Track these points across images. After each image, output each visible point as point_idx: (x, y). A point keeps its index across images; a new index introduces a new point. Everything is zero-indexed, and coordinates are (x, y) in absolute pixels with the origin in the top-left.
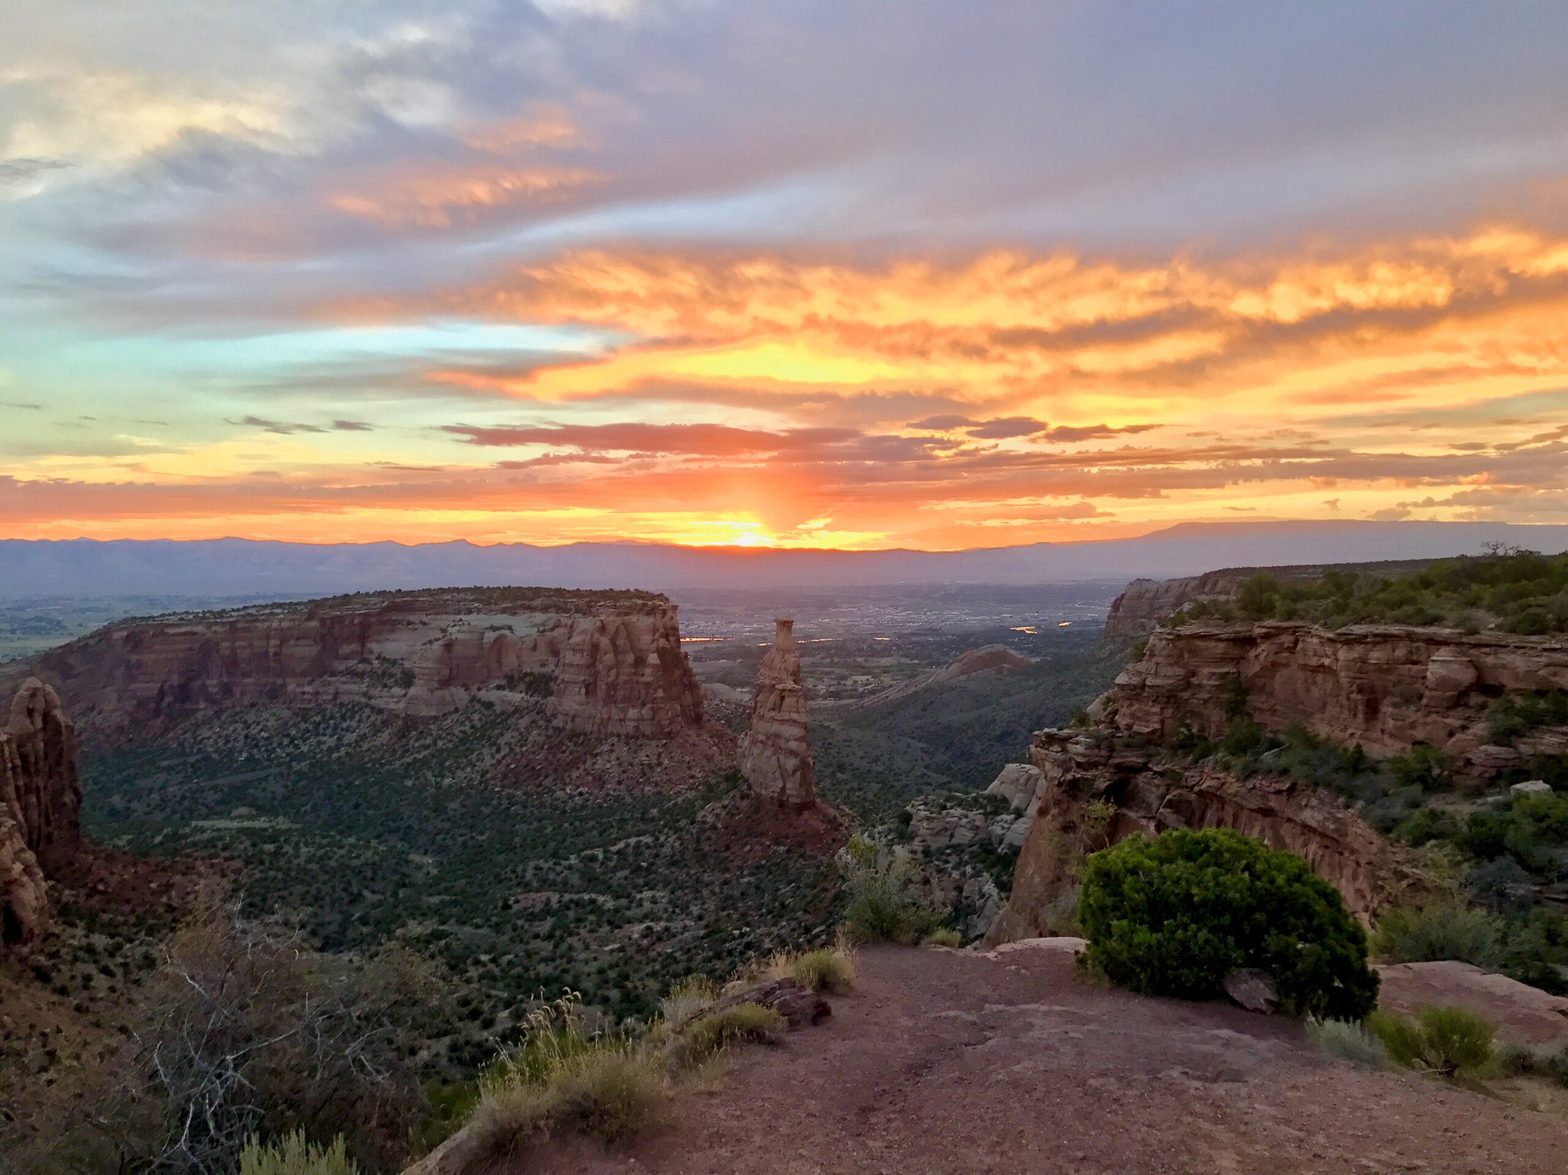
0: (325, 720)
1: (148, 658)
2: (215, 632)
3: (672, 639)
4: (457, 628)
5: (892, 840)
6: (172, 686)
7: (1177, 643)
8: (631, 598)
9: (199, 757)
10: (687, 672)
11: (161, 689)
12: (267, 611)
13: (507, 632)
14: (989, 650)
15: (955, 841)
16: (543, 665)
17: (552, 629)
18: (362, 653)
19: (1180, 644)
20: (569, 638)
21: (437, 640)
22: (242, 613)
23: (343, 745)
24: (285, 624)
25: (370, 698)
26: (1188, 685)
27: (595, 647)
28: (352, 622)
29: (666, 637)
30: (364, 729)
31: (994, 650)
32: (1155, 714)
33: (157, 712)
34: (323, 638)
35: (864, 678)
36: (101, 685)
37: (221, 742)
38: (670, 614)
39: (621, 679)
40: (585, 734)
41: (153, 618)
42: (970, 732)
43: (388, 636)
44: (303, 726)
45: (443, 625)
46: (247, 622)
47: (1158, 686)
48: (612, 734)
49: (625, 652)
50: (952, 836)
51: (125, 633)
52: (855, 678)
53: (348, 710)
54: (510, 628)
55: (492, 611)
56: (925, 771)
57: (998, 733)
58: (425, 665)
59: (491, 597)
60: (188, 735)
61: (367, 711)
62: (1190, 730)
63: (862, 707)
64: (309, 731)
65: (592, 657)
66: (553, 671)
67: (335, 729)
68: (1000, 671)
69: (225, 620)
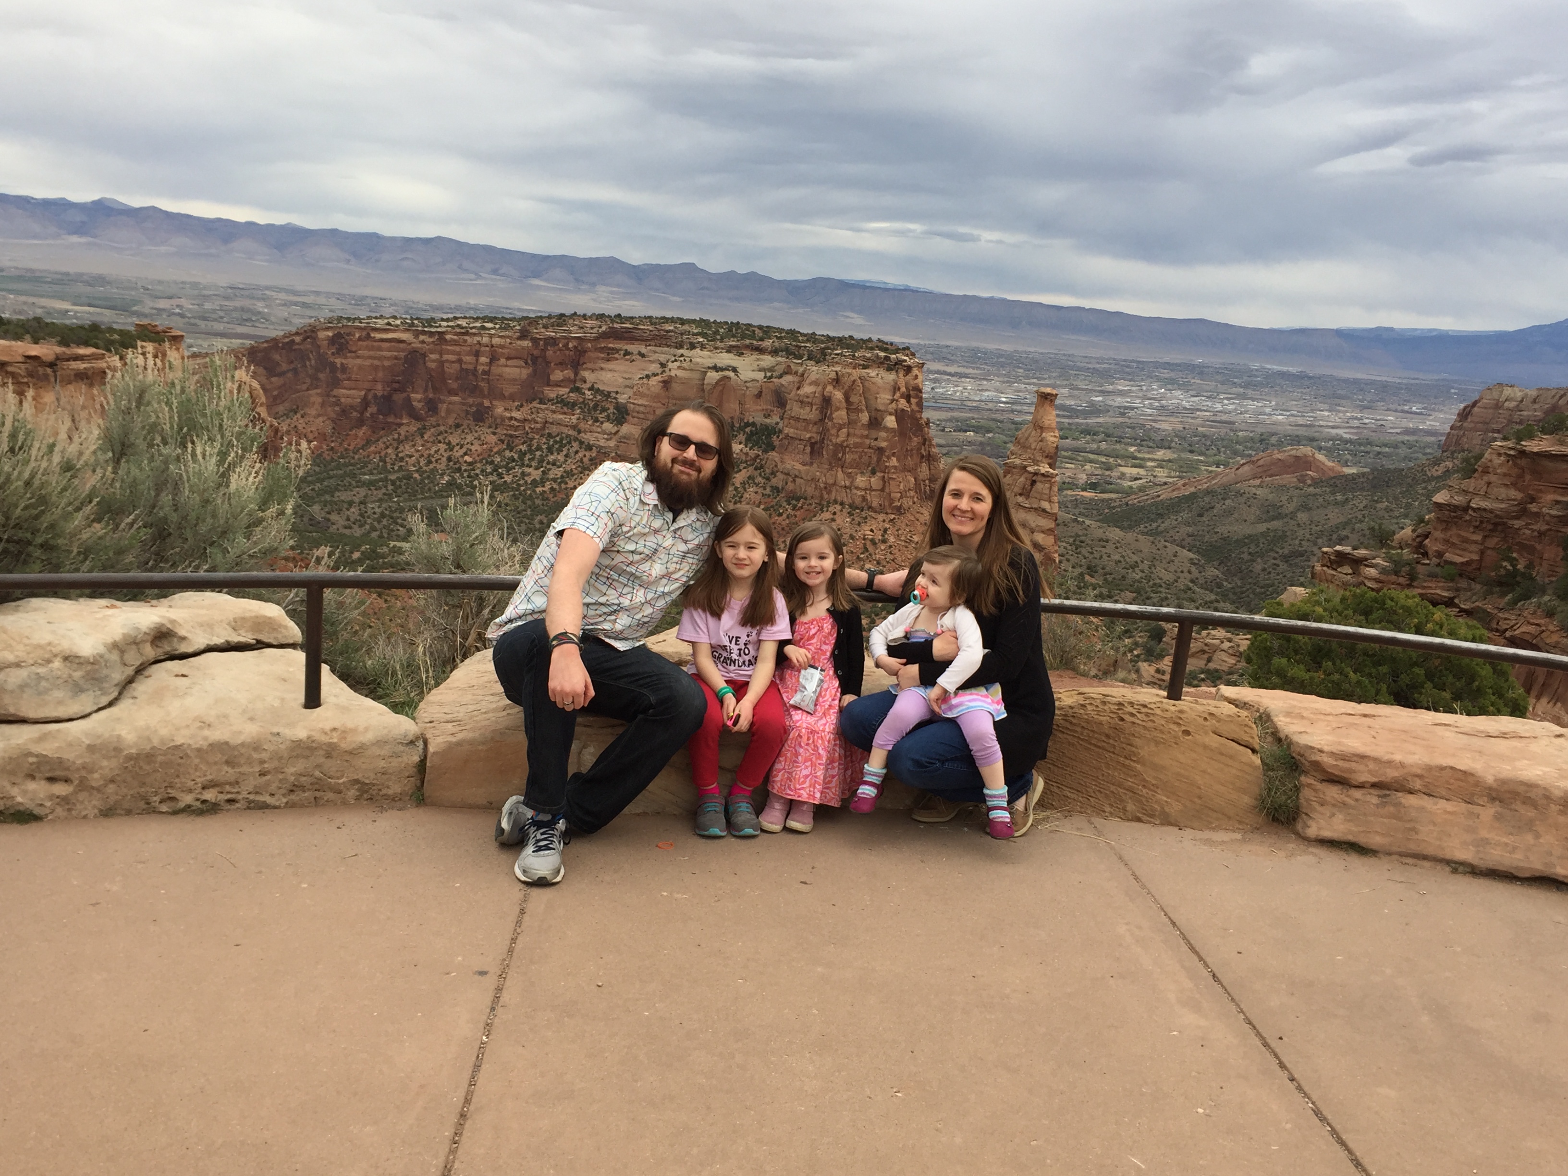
0: (530, 451)
1: (352, 362)
2: (423, 342)
3: (914, 401)
4: (677, 364)
5: (1138, 656)
6: (375, 396)
7: (1519, 461)
8: (872, 349)
9: (400, 475)
10: (926, 441)
11: (365, 399)
12: (478, 325)
13: (731, 374)
14: (1293, 453)
15: (1212, 666)
16: (767, 416)
17: (780, 377)
18: (575, 381)
19: (1523, 462)
20: (798, 388)
21: (655, 375)
22: (451, 324)
23: (548, 479)
24: (496, 341)
25: (579, 432)
26: (1522, 512)
27: (827, 401)
28: (566, 346)
29: (908, 398)
30: (571, 466)
31: (1299, 454)
32: (1476, 542)
33: (360, 423)
34: (535, 359)
35: (1135, 471)
36: (304, 387)
37: (423, 462)
38: (915, 371)
39: (852, 441)
40: (806, 499)
41: (360, 320)
42: (1253, 546)
43: (603, 365)
44: (508, 454)
45: (663, 358)
46: (457, 334)
47: (1485, 510)
48: (835, 502)
49: (858, 410)
50: (1209, 660)
51: (330, 334)
52: (1122, 469)
53: (556, 442)
54: (734, 370)
55: (716, 348)
56: (1191, 585)
57: (1286, 551)
58: (640, 402)
59: (716, 332)
60: (390, 451)
61: (576, 445)
62: (1514, 566)
63: (1127, 504)
64: (513, 460)
65: (821, 412)
66: (777, 424)
67: (541, 461)
68: (1302, 480)
69: (433, 330)
